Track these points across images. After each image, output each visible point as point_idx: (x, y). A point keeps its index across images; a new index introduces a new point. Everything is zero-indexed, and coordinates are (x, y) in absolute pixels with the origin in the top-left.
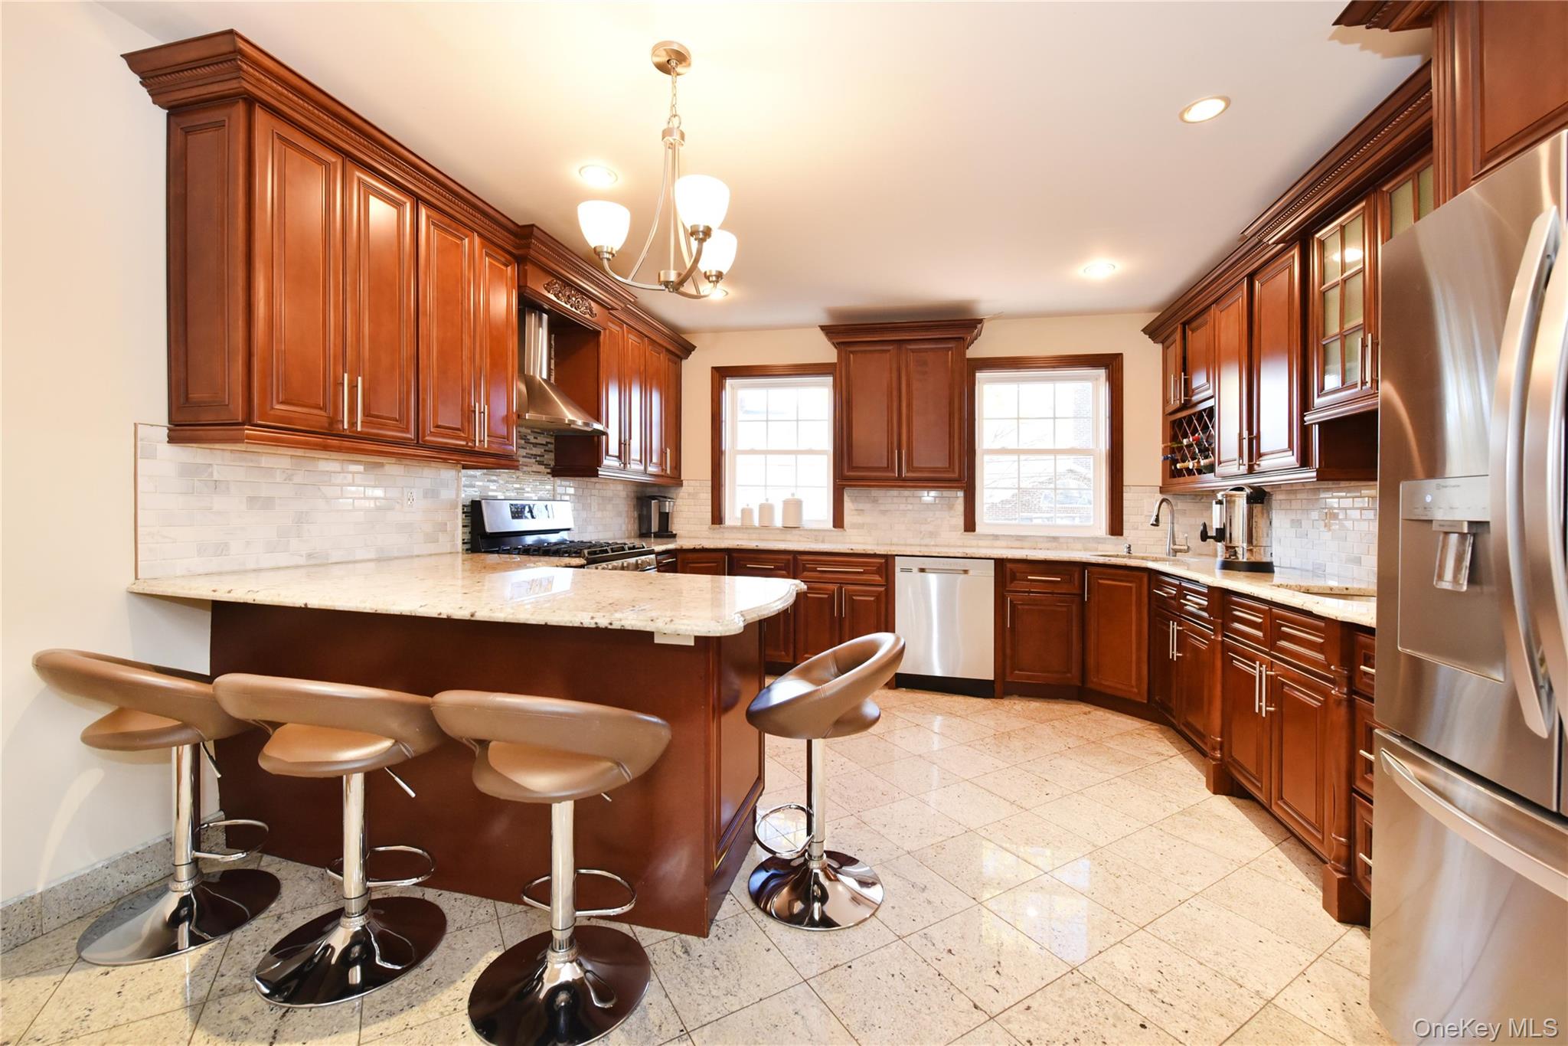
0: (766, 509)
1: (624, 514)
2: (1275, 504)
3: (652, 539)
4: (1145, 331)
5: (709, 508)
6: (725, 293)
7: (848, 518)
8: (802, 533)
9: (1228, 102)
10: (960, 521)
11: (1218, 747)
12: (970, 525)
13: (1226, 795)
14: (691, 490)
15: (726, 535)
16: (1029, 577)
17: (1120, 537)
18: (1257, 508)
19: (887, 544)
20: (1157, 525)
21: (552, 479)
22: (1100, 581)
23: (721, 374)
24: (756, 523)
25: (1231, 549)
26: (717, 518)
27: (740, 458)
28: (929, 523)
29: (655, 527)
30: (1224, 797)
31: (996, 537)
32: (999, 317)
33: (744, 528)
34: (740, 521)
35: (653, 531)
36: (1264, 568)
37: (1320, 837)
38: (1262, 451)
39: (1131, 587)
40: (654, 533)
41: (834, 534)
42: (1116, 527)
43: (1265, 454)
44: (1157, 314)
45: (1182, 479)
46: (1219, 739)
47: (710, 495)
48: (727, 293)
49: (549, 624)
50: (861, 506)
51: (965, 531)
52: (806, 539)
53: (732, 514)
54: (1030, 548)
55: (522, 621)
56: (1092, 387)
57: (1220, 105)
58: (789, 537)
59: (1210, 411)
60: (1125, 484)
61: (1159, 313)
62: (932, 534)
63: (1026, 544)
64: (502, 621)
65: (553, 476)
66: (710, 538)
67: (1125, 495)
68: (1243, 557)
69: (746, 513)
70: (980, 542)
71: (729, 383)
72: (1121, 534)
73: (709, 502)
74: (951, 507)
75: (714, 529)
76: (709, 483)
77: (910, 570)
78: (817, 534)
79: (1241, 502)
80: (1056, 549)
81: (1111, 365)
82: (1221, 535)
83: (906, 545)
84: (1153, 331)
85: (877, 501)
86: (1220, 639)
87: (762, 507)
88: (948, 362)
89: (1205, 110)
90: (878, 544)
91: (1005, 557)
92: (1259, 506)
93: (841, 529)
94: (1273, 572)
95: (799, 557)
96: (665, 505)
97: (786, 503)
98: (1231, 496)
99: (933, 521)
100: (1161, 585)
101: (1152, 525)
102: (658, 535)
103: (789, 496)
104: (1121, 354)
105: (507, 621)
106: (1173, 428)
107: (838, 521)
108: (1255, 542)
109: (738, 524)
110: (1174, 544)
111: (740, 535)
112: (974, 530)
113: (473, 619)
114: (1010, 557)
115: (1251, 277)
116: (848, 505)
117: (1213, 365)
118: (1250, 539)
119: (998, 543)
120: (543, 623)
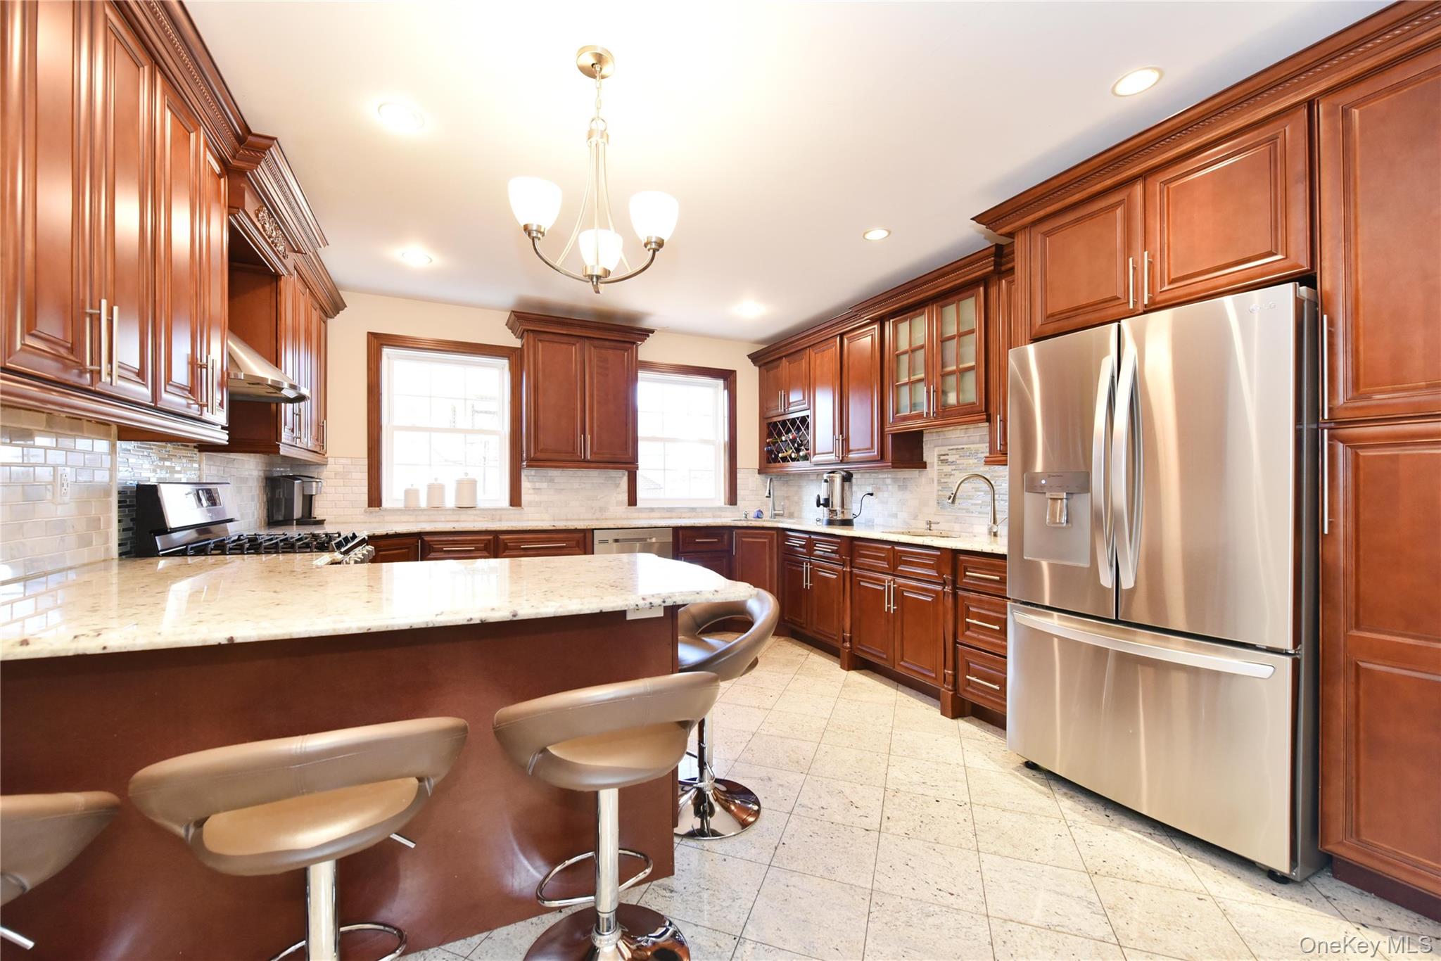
0: (435, 490)
1: (256, 499)
2: (854, 481)
3: (295, 527)
4: (749, 356)
5: (365, 490)
6: (429, 260)
7: (526, 497)
8: (478, 512)
9: (890, 233)
10: (625, 497)
11: (848, 640)
12: (632, 501)
13: (853, 669)
14: (339, 468)
15: (388, 518)
16: (697, 540)
17: (735, 506)
18: (847, 484)
19: (563, 520)
20: (769, 497)
21: (198, 453)
22: (744, 540)
23: (378, 342)
24: (423, 504)
25: (833, 512)
26: (375, 499)
27: (397, 434)
28: (599, 500)
29: (298, 513)
30: (853, 671)
31: (652, 510)
32: (667, 331)
33: (409, 510)
34: (403, 502)
35: (295, 518)
36: (847, 523)
37: (934, 675)
38: (851, 448)
39: (765, 542)
40: (297, 520)
41: (512, 512)
42: (733, 499)
43: (852, 451)
44: (764, 346)
45: (778, 464)
46: (848, 635)
47: (366, 474)
48: (431, 261)
49: (604, 611)
50: (538, 485)
51: (629, 505)
52: (481, 519)
53: (392, 494)
54: (677, 518)
55: (574, 613)
56: (715, 392)
57: (885, 234)
58: (463, 517)
59: (804, 420)
60: (738, 467)
61: (766, 346)
62: (602, 509)
63: (674, 514)
64: (552, 616)
65: (199, 451)
66: (366, 523)
67: (738, 475)
68: (839, 517)
69: (410, 494)
70: (640, 514)
71: (386, 351)
72: (736, 504)
73: (365, 483)
74: (617, 486)
75: (371, 512)
76: (365, 462)
77: (606, 542)
78: (493, 513)
79: (838, 479)
80: (694, 517)
81: (728, 377)
82: (827, 503)
83: (579, 520)
84: (755, 358)
85: (553, 480)
86: (848, 570)
87: (431, 488)
88: (624, 361)
89: (877, 235)
90: (554, 520)
91: (679, 525)
92: (847, 483)
93: (519, 508)
94: (853, 525)
95: (500, 537)
96: (312, 487)
97: (460, 483)
98: (832, 477)
99: (603, 498)
100: (787, 538)
101: (767, 497)
102: (300, 522)
103: (462, 476)
104: (735, 371)
105: (558, 615)
106: (768, 427)
107: (516, 500)
108: (845, 507)
109: (401, 505)
110: (775, 510)
111: (404, 518)
112: (636, 505)
113: (515, 619)
114: (683, 525)
115: (842, 335)
116: (526, 485)
117: (809, 387)
118: (843, 505)
119: (653, 515)
120: (598, 611)
